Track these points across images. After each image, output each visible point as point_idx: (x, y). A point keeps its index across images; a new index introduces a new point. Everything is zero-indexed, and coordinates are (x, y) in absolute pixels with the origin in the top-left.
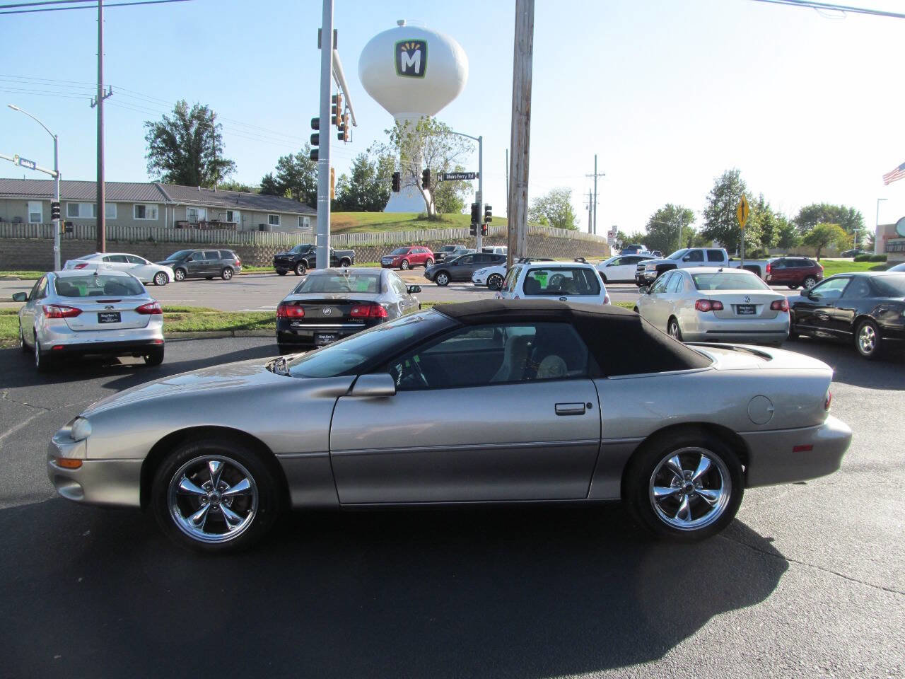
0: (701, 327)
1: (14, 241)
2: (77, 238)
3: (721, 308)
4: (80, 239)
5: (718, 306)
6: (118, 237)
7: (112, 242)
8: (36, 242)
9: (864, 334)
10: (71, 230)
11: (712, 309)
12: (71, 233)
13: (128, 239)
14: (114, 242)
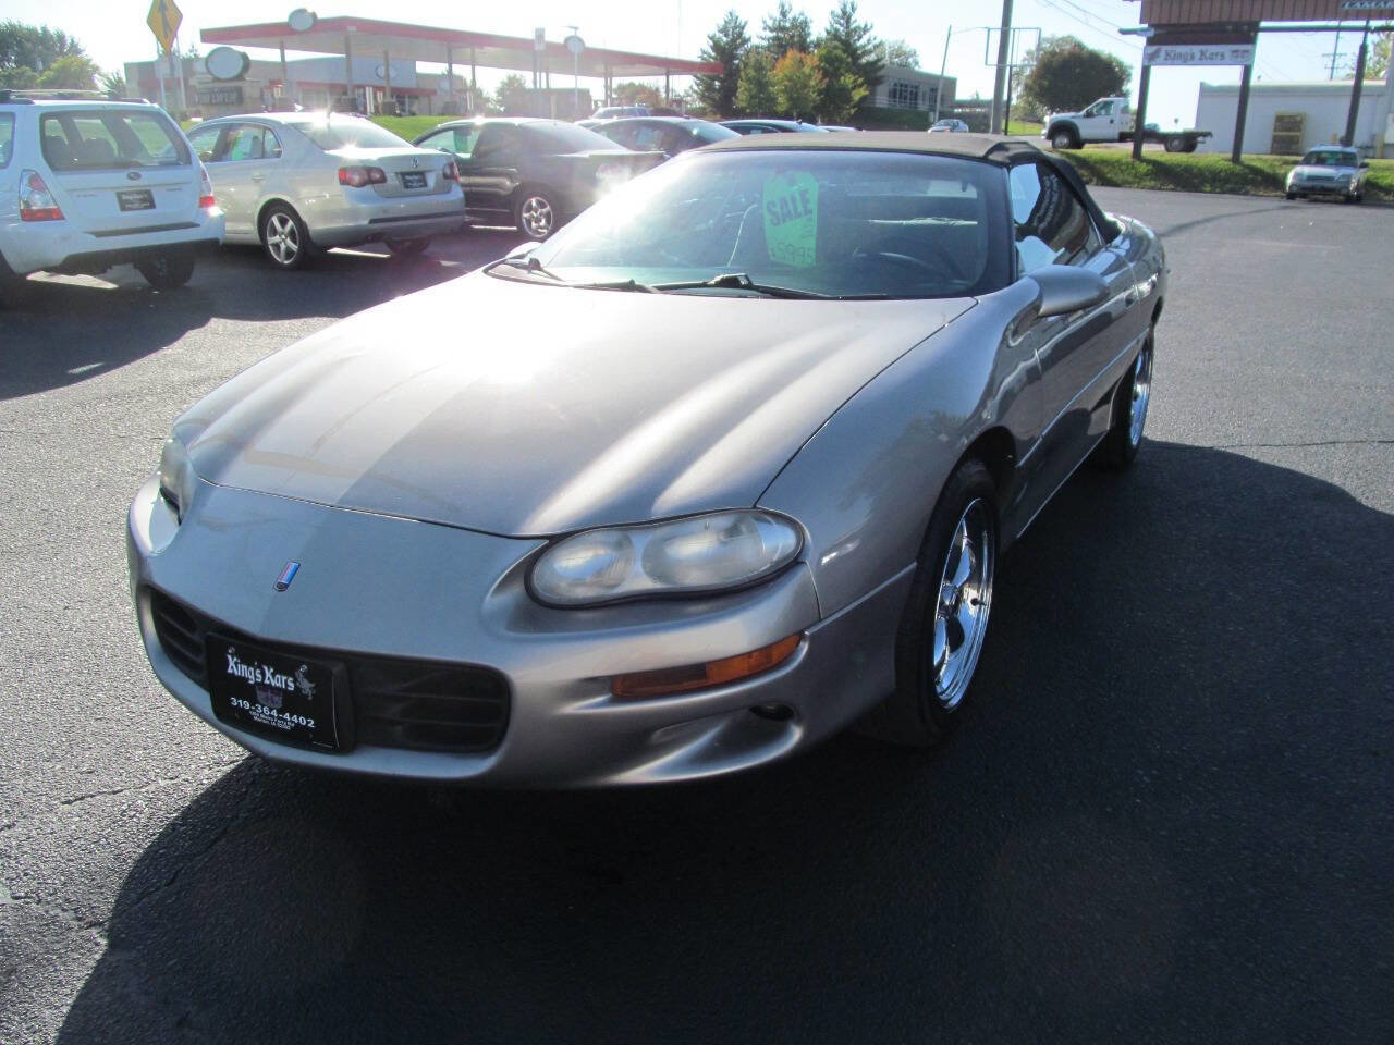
0: (354, 214)
3: (383, 180)
5: (377, 176)
9: (530, 209)
11: (371, 181)
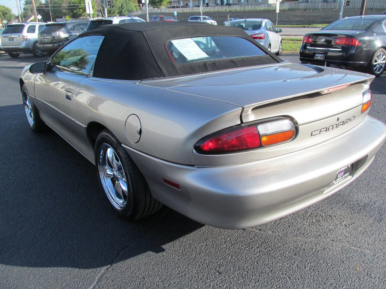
1: (325, 11)
2: (354, 9)
4: (355, 9)
6: (373, 8)
7: (370, 10)
8: (335, 11)
10: (349, 5)
12: (348, 6)
13: (379, 8)
14: (371, 10)
